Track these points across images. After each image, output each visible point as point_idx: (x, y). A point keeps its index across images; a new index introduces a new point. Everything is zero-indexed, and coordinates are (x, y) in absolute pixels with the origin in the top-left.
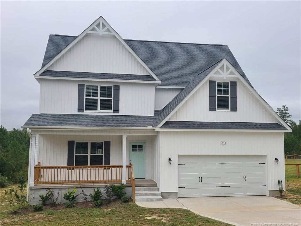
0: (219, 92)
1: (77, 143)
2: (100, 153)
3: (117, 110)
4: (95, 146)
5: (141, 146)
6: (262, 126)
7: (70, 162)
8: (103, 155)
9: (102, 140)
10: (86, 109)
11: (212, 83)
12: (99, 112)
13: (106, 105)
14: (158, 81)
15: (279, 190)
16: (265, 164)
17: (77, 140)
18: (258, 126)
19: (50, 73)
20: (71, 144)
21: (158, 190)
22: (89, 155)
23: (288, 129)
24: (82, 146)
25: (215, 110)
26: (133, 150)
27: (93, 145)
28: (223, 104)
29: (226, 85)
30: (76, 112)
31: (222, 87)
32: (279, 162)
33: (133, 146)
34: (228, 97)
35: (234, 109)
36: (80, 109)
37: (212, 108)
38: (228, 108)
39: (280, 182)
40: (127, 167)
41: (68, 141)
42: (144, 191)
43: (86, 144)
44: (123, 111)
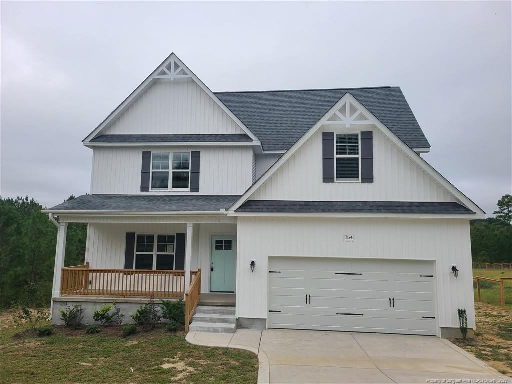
0: (341, 151)
1: (138, 236)
2: (171, 252)
3: (196, 188)
4: (165, 241)
5: (230, 242)
6: (423, 208)
7: (128, 264)
8: (174, 254)
9: (173, 232)
10: (152, 188)
11: (327, 137)
12: (171, 191)
13: (180, 181)
14: (256, 142)
15: (461, 328)
16: (433, 277)
17: (139, 232)
18: (414, 208)
19: (105, 139)
20: (130, 237)
21: (234, 313)
22: (155, 254)
23: (476, 213)
24: (145, 241)
25: (334, 182)
26: (217, 248)
27: (161, 238)
28: (347, 171)
29: (353, 138)
30: (138, 192)
31: (347, 142)
32: (459, 274)
33: (218, 242)
34: (358, 158)
35: (369, 178)
36: (144, 188)
37: (328, 178)
38: (358, 177)
39: (462, 313)
40: (192, 273)
41: (127, 234)
42: (214, 313)
43: (151, 238)
44: (205, 190)
